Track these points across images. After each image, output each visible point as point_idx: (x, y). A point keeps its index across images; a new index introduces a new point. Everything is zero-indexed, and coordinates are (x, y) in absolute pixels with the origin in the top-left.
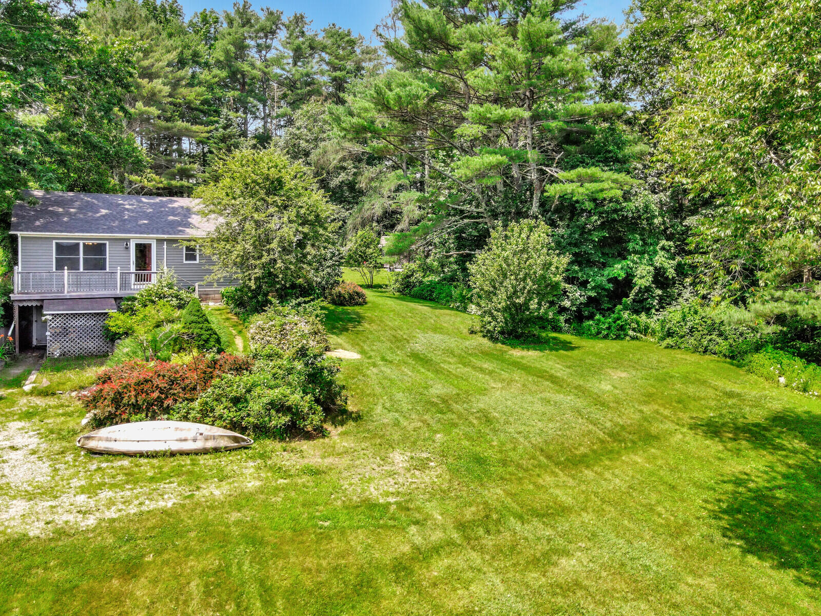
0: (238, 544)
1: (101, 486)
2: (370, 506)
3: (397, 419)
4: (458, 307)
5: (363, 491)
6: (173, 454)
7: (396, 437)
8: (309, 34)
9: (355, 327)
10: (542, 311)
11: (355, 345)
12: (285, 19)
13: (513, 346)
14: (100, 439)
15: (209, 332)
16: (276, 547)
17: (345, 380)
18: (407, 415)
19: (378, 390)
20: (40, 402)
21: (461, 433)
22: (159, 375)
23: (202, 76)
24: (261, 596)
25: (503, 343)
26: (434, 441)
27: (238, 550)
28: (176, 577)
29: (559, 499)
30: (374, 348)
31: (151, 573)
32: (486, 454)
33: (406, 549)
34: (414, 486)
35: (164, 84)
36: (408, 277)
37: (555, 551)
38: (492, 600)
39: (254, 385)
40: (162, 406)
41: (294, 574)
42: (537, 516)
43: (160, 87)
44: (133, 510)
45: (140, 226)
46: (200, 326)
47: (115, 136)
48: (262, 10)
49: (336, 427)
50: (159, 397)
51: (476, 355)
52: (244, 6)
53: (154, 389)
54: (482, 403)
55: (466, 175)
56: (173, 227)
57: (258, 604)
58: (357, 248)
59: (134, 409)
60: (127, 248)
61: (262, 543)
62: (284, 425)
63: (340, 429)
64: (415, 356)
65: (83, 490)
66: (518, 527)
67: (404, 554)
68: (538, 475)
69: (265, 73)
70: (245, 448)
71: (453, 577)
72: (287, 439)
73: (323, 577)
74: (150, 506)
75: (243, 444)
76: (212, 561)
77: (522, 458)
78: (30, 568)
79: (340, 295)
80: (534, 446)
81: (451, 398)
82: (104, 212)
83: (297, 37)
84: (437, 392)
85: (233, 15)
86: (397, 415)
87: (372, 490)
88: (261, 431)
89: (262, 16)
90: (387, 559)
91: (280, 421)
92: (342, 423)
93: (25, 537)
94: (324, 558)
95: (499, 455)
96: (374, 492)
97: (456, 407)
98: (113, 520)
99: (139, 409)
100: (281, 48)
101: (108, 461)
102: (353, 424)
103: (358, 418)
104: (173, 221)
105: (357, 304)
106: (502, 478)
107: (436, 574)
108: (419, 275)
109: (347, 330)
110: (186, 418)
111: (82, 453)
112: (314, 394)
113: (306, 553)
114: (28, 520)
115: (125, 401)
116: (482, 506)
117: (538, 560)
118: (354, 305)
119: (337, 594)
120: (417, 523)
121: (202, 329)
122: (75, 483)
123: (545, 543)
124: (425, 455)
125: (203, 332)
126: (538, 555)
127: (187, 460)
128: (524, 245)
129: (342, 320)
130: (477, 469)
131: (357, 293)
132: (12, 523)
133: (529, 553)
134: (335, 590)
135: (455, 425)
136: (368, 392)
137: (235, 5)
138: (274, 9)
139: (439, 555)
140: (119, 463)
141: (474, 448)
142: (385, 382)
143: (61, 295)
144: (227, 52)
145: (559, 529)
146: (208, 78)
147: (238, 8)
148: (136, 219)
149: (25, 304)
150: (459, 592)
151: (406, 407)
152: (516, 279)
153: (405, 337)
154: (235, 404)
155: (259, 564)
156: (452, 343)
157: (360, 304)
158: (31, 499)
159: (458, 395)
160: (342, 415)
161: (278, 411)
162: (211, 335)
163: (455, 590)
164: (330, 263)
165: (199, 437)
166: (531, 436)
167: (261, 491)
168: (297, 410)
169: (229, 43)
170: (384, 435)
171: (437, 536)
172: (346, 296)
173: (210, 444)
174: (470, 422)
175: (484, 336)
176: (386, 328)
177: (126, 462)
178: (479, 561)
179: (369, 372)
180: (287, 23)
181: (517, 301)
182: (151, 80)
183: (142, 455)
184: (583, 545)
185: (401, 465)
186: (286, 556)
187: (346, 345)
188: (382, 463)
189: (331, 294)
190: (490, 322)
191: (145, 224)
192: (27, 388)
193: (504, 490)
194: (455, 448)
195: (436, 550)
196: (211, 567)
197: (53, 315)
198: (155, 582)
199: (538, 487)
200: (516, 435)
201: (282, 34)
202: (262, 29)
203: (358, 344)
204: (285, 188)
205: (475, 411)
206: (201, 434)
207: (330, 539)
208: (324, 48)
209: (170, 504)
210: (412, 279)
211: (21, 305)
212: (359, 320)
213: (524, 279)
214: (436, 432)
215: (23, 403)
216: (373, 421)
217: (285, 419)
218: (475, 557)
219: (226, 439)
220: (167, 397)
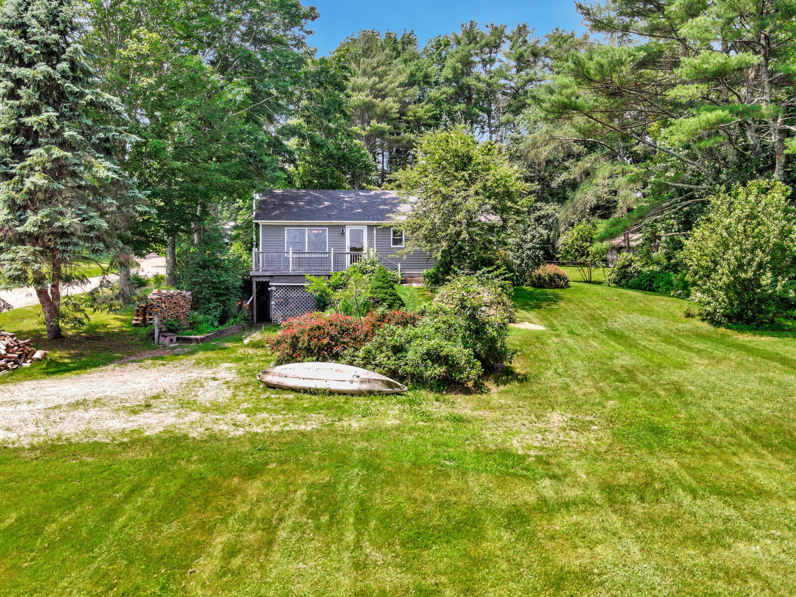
0: (354, 467)
1: (261, 410)
2: (505, 454)
3: (567, 384)
4: (680, 294)
5: (504, 441)
6: (331, 393)
7: (560, 399)
8: (531, 40)
9: (549, 305)
10: (779, 288)
11: (543, 319)
12: (508, 32)
13: (741, 331)
14: (274, 375)
15: (393, 297)
16: (391, 475)
17: (521, 346)
18: (580, 381)
19: (554, 356)
20: (251, 351)
21: (640, 402)
22: (331, 325)
23: (432, 94)
24: (357, 513)
25: (728, 328)
26: (604, 407)
27: (352, 472)
28: (287, 485)
29: (758, 481)
30: (565, 323)
31: (267, 478)
32: (667, 425)
33: (532, 499)
34: (564, 444)
35: (395, 102)
36: (627, 267)
37: (734, 534)
38: (621, 566)
39: (416, 337)
40: (331, 352)
41: (397, 500)
42: (718, 494)
43: (391, 104)
44: (276, 428)
45: (354, 214)
46: (385, 291)
47: (346, 145)
48: (487, 26)
49: (498, 385)
50: (329, 343)
51: (688, 336)
52: (471, 25)
53: (326, 335)
54: (676, 376)
55: (680, 141)
56: (382, 215)
57: (351, 520)
58: (573, 242)
59: (307, 352)
60: (343, 234)
61: (378, 469)
62: (439, 376)
63: (502, 388)
64: (611, 333)
65: (246, 411)
66: (687, 500)
67: (526, 503)
68: (734, 454)
69: (489, 85)
70: (398, 394)
71: (579, 533)
72: (444, 392)
73: (427, 508)
74: (292, 427)
75: (397, 390)
76: (324, 477)
77: (715, 434)
78: (176, 459)
79: (539, 277)
80: (737, 425)
81: (637, 369)
82: (326, 203)
83: (520, 47)
84: (623, 363)
85: (460, 36)
86: (568, 380)
87: (515, 442)
88: (419, 381)
89: (487, 32)
90: (505, 504)
91: (436, 371)
92: (505, 383)
93: (186, 437)
94: (435, 492)
95: (684, 428)
96: (516, 445)
97: (641, 377)
98: (257, 434)
99: (311, 353)
100: (505, 59)
101: (277, 393)
102: (517, 384)
103: (523, 379)
104: (383, 209)
105: (558, 287)
106: (681, 451)
107: (558, 528)
108: (637, 265)
109: (539, 307)
110: (351, 363)
111: (261, 386)
112: (474, 349)
113: (419, 485)
114: (194, 426)
115: (300, 345)
116: (643, 474)
117: (703, 538)
118: (554, 288)
119: (435, 528)
120: (554, 477)
121: (386, 293)
122: (245, 405)
123: (720, 522)
124: (588, 418)
125: (387, 296)
126: (705, 532)
127: (342, 399)
128: (751, 209)
129: (537, 299)
130: (650, 437)
131: (558, 275)
132: (182, 426)
133: (691, 528)
134: (435, 522)
135: (635, 394)
136: (542, 358)
137: (463, 26)
138: (497, 24)
139: (568, 511)
140: (286, 396)
141: (652, 418)
142: (564, 351)
143: (286, 273)
144: (454, 69)
145: (747, 512)
146: (437, 95)
147: (466, 28)
148: (352, 209)
149: (261, 280)
150: (580, 550)
151: (580, 374)
152: (741, 250)
153: (603, 316)
154: (395, 353)
155: (367, 487)
156: (661, 325)
157: (562, 287)
158: (205, 413)
159: (648, 366)
160: (507, 375)
161: (433, 361)
162: (394, 300)
163: (576, 547)
164: (530, 245)
165: (356, 379)
166: (735, 413)
167: (397, 428)
168: (453, 361)
169: (458, 62)
170: (547, 397)
171: (572, 493)
172: (547, 278)
173: (365, 387)
174: (655, 393)
175: (703, 320)
176: (585, 308)
177: (291, 396)
178: (619, 525)
179: (549, 341)
180: (511, 34)
181: (743, 275)
182: (383, 99)
183: (306, 391)
184: (779, 533)
185: (556, 424)
186: (396, 484)
187: (534, 320)
188: (535, 420)
189: (531, 277)
190: (709, 303)
191: (358, 212)
192: (246, 341)
193: (679, 462)
194: (628, 416)
195: (567, 505)
196: (321, 481)
197: (277, 286)
198: (268, 485)
199: (729, 464)
200: (714, 411)
201: (506, 47)
202: (487, 45)
203: (547, 319)
204: (473, 163)
205: (665, 382)
206: (358, 377)
207: (447, 476)
208: (547, 53)
209: (309, 429)
210: (630, 269)
211: (258, 280)
212: (557, 299)
213: (752, 251)
214: (610, 399)
215: (240, 351)
216: (539, 384)
217: (440, 370)
218: (616, 521)
219: (380, 383)
220: (336, 345)
